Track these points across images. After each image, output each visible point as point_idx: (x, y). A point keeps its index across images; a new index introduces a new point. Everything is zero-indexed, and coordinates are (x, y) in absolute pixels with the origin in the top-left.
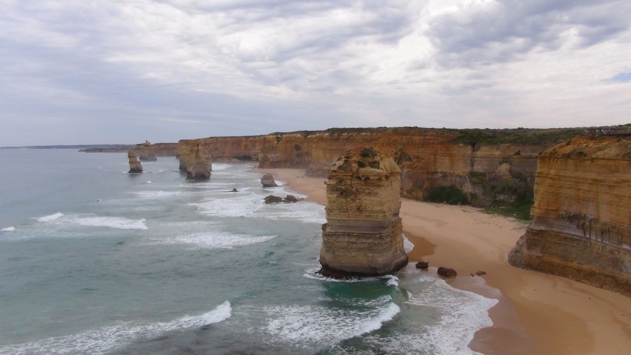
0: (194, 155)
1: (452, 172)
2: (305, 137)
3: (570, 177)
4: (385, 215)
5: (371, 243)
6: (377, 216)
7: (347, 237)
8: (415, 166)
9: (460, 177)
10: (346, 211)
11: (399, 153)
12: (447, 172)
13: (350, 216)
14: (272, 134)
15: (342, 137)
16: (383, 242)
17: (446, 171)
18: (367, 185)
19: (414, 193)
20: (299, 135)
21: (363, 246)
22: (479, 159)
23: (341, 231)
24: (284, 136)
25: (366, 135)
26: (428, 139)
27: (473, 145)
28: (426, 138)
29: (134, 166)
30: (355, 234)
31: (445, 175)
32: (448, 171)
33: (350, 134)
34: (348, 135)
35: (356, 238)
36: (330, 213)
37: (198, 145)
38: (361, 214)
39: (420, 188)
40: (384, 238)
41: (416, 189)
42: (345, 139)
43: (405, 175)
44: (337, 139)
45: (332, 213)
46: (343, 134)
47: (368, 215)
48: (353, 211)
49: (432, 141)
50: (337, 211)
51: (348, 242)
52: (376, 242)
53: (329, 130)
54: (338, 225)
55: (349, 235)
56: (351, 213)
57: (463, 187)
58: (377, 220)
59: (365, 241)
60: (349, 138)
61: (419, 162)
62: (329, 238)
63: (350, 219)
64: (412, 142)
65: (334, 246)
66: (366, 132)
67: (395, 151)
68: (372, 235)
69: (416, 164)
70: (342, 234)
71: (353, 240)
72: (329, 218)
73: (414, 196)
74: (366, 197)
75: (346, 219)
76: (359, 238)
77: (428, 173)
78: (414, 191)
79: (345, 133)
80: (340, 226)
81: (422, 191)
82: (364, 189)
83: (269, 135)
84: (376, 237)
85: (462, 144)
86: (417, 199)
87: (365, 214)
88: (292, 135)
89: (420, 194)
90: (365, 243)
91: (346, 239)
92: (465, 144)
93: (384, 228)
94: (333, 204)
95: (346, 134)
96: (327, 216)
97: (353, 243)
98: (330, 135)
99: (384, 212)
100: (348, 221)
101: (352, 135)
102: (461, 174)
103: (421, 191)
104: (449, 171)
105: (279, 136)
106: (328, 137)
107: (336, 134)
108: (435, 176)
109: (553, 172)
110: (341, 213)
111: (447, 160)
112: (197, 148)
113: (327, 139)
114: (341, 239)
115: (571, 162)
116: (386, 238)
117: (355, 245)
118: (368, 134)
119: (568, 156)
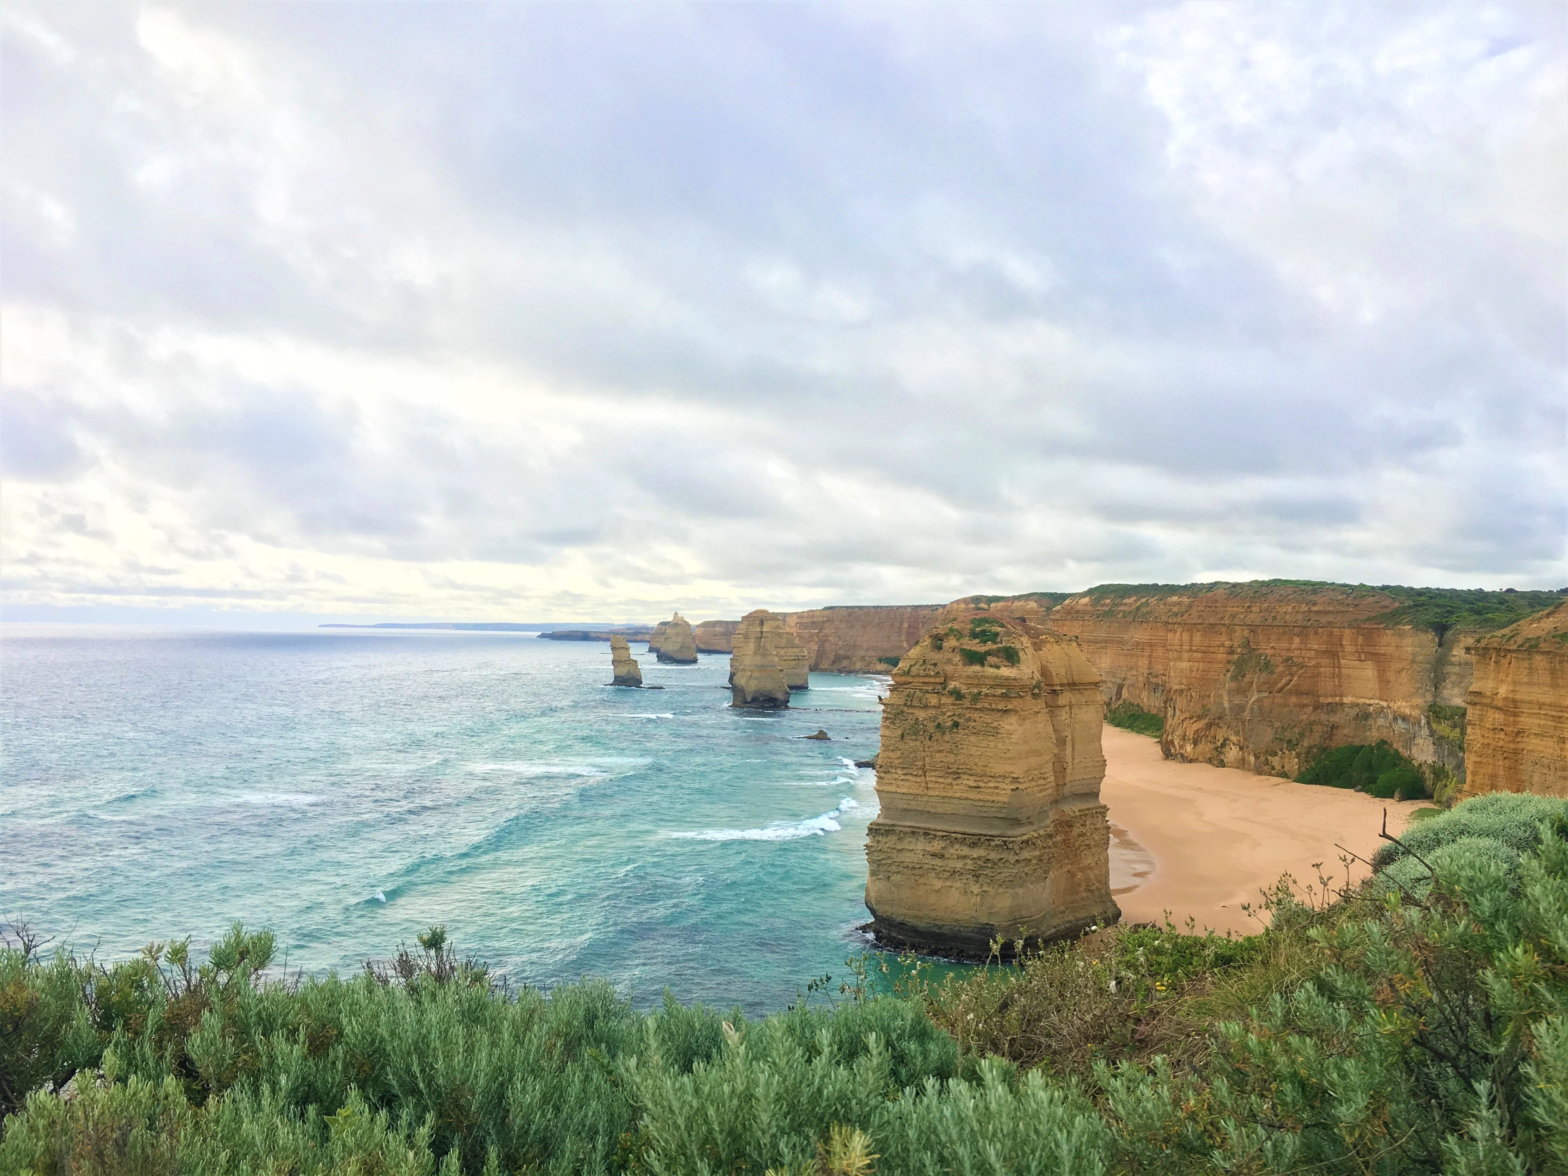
0: (752, 646)
1: (1384, 704)
2: (1049, 609)
3: (1541, 705)
4: (1017, 788)
5: (979, 858)
6: (997, 788)
7: (922, 839)
8: (1279, 686)
9: (1405, 718)
10: (920, 773)
11: (1239, 650)
12: (1370, 705)
13: (930, 785)
14: (965, 601)
15: (1122, 608)
16: (1012, 858)
17: (1368, 702)
18: (977, 709)
19: (1276, 761)
20: (1033, 605)
21: (959, 865)
22: (1456, 669)
23: (908, 824)
24: (993, 605)
25: (1180, 604)
26: (1317, 612)
27: (1441, 629)
28: (1313, 609)
29: (623, 671)
30: (940, 833)
31: (1364, 716)
32: (1372, 702)
33: (1143, 600)
34: (1136, 601)
35: (942, 844)
36: (883, 775)
37: (762, 623)
38: (959, 781)
39: (1291, 745)
40: (1016, 847)
41: (1281, 750)
42: (1130, 612)
43: (1252, 709)
44: (1110, 613)
45: (888, 776)
46: (1125, 601)
47: (974, 784)
48: (937, 773)
49: (1330, 618)
50: (899, 772)
51: (925, 853)
52: (993, 856)
53: (1090, 592)
54: (901, 806)
55: (926, 834)
56: (933, 779)
57: (1414, 750)
58: (995, 798)
59: (966, 851)
60: (1138, 609)
61: (1292, 675)
62: (878, 838)
63: (931, 793)
64: (1274, 618)
65: (890, 861)
66: (1181, 596)
67: (1227, 643)
68: (983, 839)
69: (1284, 681)
70: (909, 830)
71: (937, 846)
72: (881, 788)
73: (1273, 768)
74: (973, 738)
75: (917, 792)
76: (952, 844)
77: (1317, 707)
78: (1275, 754)
79: (1130, 597)
80: (905, 810)
81: (1298, 756)
82: (969, 719)
83: (958, 602)
84: (993, 843)
85: (1408, 627)
86: (1284, 775)
87: (965, 782)
88: (1016, 603)
89: (1293, 764)
90: (965, 857)
91: (921, 845)
92: (1416, 627)
93: (1016, 822)
94: (891, 754)
95: (1134, 598)
96: (878, 782)
97: (934, 855)
98: (1096, 602)
99: (1015, 780)
100: (925, 799)
101: (1147, 604)
102: (1407, 711)
103: (1294, 753)
104: (1376, 701)
105: (983, 605)
106: (1089, 608)
107: (1108, 601)
108: (1336, 718)
109: (1503, 691)
110: (909, 777)
111: (1368, 672)
112: (758, 629)
113: (1086, 613)
114: (908, 843)
115: (1539, 661)
116: (1021, 849)
117: (938, 862)
118: (1185, 599)
119: (1531, 648)
